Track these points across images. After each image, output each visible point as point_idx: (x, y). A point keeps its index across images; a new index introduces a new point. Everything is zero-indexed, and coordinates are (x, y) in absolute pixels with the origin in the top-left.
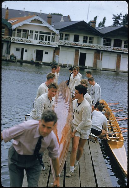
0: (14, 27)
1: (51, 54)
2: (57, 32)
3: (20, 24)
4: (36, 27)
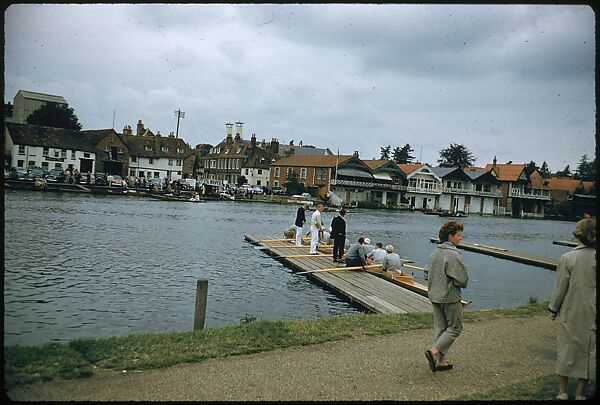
0: (408, 178)
1: (433, 200)
2: (440, 180)
3: (413, 174)
4: (423, 177)
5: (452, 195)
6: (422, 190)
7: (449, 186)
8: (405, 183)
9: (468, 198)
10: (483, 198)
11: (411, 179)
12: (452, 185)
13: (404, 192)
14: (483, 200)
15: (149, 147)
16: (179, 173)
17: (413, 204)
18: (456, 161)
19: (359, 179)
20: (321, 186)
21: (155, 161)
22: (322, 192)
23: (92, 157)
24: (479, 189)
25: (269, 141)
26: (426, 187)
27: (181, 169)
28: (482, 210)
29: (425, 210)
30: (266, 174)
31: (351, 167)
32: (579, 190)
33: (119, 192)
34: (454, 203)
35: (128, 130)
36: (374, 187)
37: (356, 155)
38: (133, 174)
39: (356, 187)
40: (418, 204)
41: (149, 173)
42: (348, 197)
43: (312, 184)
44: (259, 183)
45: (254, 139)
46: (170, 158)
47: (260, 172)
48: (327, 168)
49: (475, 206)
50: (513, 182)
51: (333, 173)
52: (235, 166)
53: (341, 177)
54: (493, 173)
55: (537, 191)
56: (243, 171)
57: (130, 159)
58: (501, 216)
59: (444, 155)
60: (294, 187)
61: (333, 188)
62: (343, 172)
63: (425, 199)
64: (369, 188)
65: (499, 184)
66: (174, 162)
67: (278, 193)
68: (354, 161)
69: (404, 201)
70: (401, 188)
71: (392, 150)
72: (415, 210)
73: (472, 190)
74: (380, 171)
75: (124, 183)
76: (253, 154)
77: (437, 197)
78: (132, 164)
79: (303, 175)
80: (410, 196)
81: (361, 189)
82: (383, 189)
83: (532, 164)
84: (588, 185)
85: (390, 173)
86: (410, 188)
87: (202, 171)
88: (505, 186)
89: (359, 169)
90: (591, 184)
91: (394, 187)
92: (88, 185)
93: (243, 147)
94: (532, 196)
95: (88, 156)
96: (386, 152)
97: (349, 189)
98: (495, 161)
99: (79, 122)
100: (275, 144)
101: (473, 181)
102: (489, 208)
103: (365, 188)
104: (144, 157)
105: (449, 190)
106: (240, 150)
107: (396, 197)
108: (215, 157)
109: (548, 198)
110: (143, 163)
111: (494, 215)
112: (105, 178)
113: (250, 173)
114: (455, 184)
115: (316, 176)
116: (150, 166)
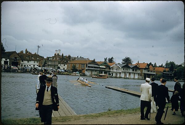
0: (111, 67)
2: (121, 68)
3: (112, 66)
4: (116, 67)
5: (125, 73)
6: (115, 71)
7: (124, 70)
8: (110, 69)
9: (130, 73)
10: (134, 73)
11: (112, 68)
12: (125, 69)
13: (109, 72)
14: (134, 74)
15: (28, 57)
16: (37, 65)
17: (112, 75)
18: (127, 62)
19: (95, 67)
20: (83, 70)
21: (29, 62)
22: (83, 71)
23: (8, 60)
24: (133, 71)
25: (67, 56)
26: (117, 70)
27: (38, 64)
28: (134, 77)
29: (116, 77)
30: (66, 66)
31: (92, 64)
32: (164, 71)
33: (14, 71)
34: (125, 75)
35: (22, 52)
36: (100, 70)
37: (94, 60)
38: (22, 65)
39: (94, 70)
40: (114, 75)
41: (27, 65)
42: (91, 73)
43: (80, 69)
44: (64, 69)
45: (63, 55)
46: (34, 61)
47: (64, 65)
48: (85, 64)
49: (132, 76)
50: (144, 69)
51: (87, 65)
52: (56, 63)
53: (89, 67)
54: (138, 66)
55: (151, 71)
56: (59, 65)
57: (21, 61)
58: (140, 79)
59: (123, 60)
60: (74, 70)
61: (87, 70)
62: (90, 65)
63: (116, 74)
64: (98, 70)
65: (140, 69)
66: (36, 62)
67: (69, 72)
68: (94, 62)
69: (109, 74)
70: (108, 70)
71: (107, 59)
72: (113, 77)
73: (131, 71)
74: (102, 65)
75: (17, 68)
76: (62, 60)
77: (120, 73)
78: (22, 63)
79: (77, 66)
80: (112, 73)
81: (96, 71)
82: (103, 70)
83: (151, 63)
84: (167, 69)
85: (105, 66)
86: (111, 70)
87: (47, 65)
88: (141, 70)
89: (95, 64)
90: (168, 69)
91: (106, 70)
92: (4, 69)
93: (59, 58)
94: (150, 73)
95: (7, 60)
96: (106, 59)
97: (92, 71)
98: (138, 62)
99: (4, 49)
100: (69, 56)
101: (131, 68)
102: (136, 77)
103: (97, 70)
104: (25, 60)
105: (124, 71)
106: (58, 58)
107: (107, 73)
108: (51, 61)
109: (155, 73)
110: (26, 62)
111: (138, 79)
112: (11, 67)
113: (61, 66)
114: (126, 69)
115: (81, 66)
116: (28, 63)
